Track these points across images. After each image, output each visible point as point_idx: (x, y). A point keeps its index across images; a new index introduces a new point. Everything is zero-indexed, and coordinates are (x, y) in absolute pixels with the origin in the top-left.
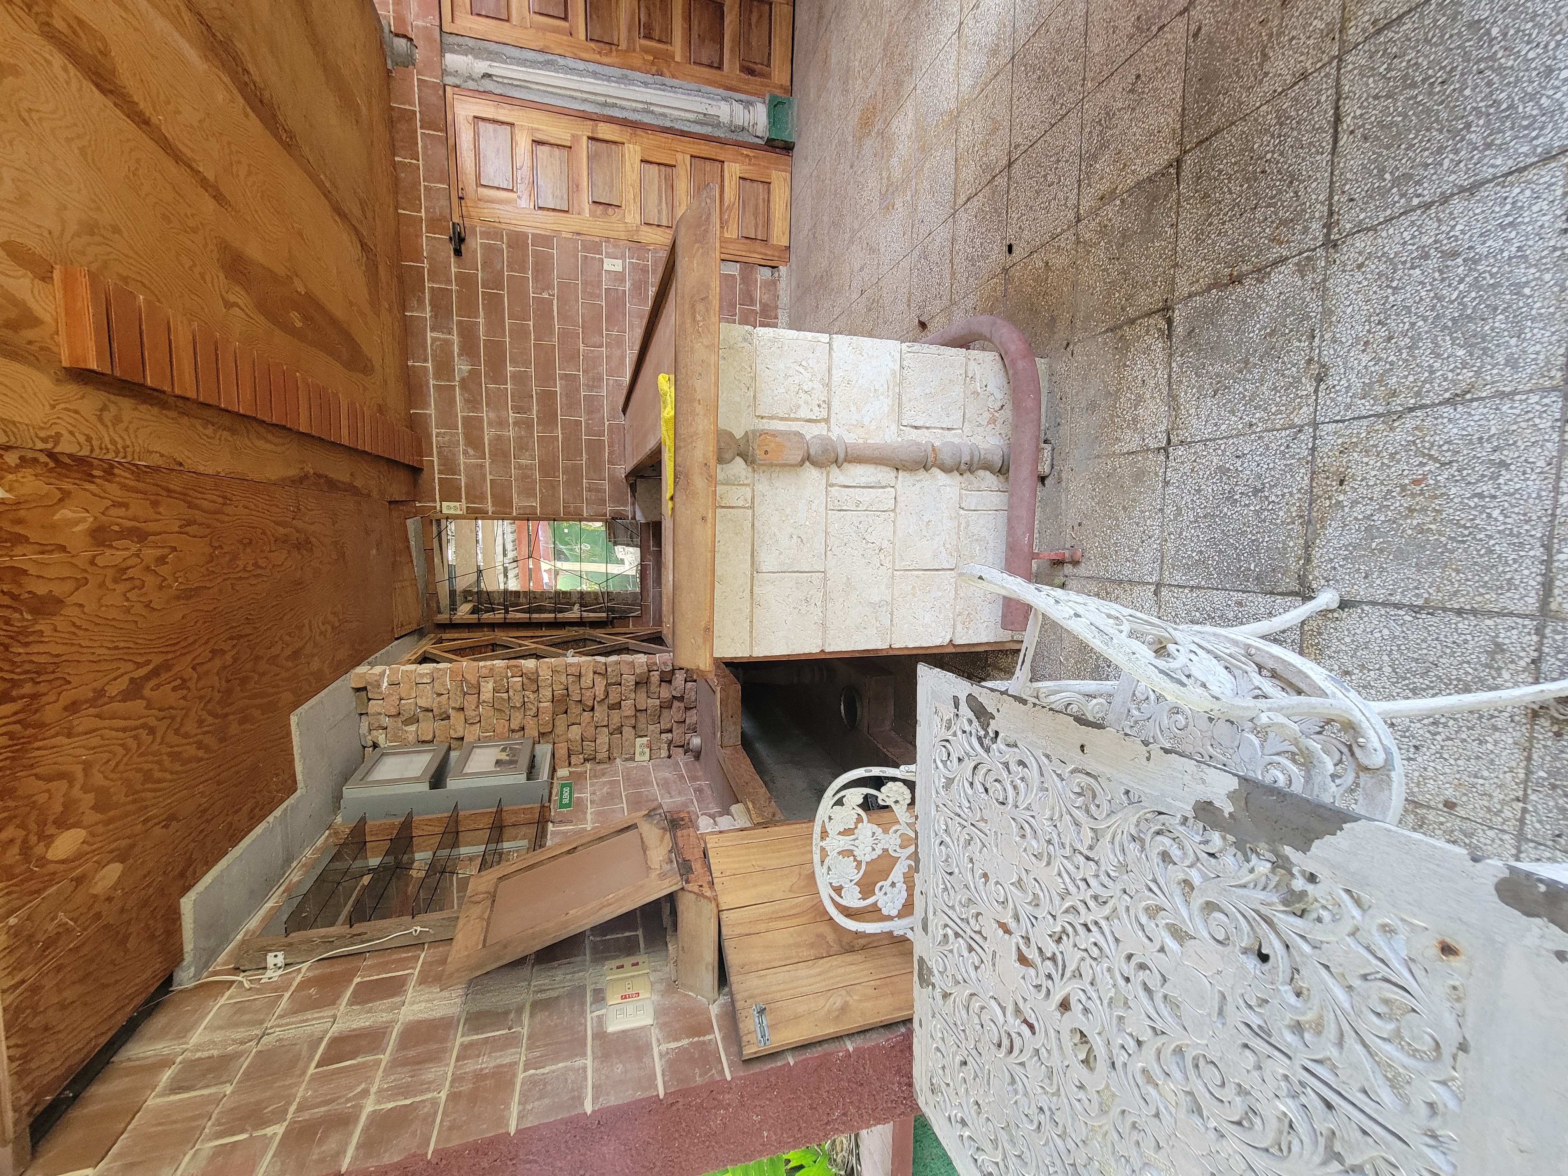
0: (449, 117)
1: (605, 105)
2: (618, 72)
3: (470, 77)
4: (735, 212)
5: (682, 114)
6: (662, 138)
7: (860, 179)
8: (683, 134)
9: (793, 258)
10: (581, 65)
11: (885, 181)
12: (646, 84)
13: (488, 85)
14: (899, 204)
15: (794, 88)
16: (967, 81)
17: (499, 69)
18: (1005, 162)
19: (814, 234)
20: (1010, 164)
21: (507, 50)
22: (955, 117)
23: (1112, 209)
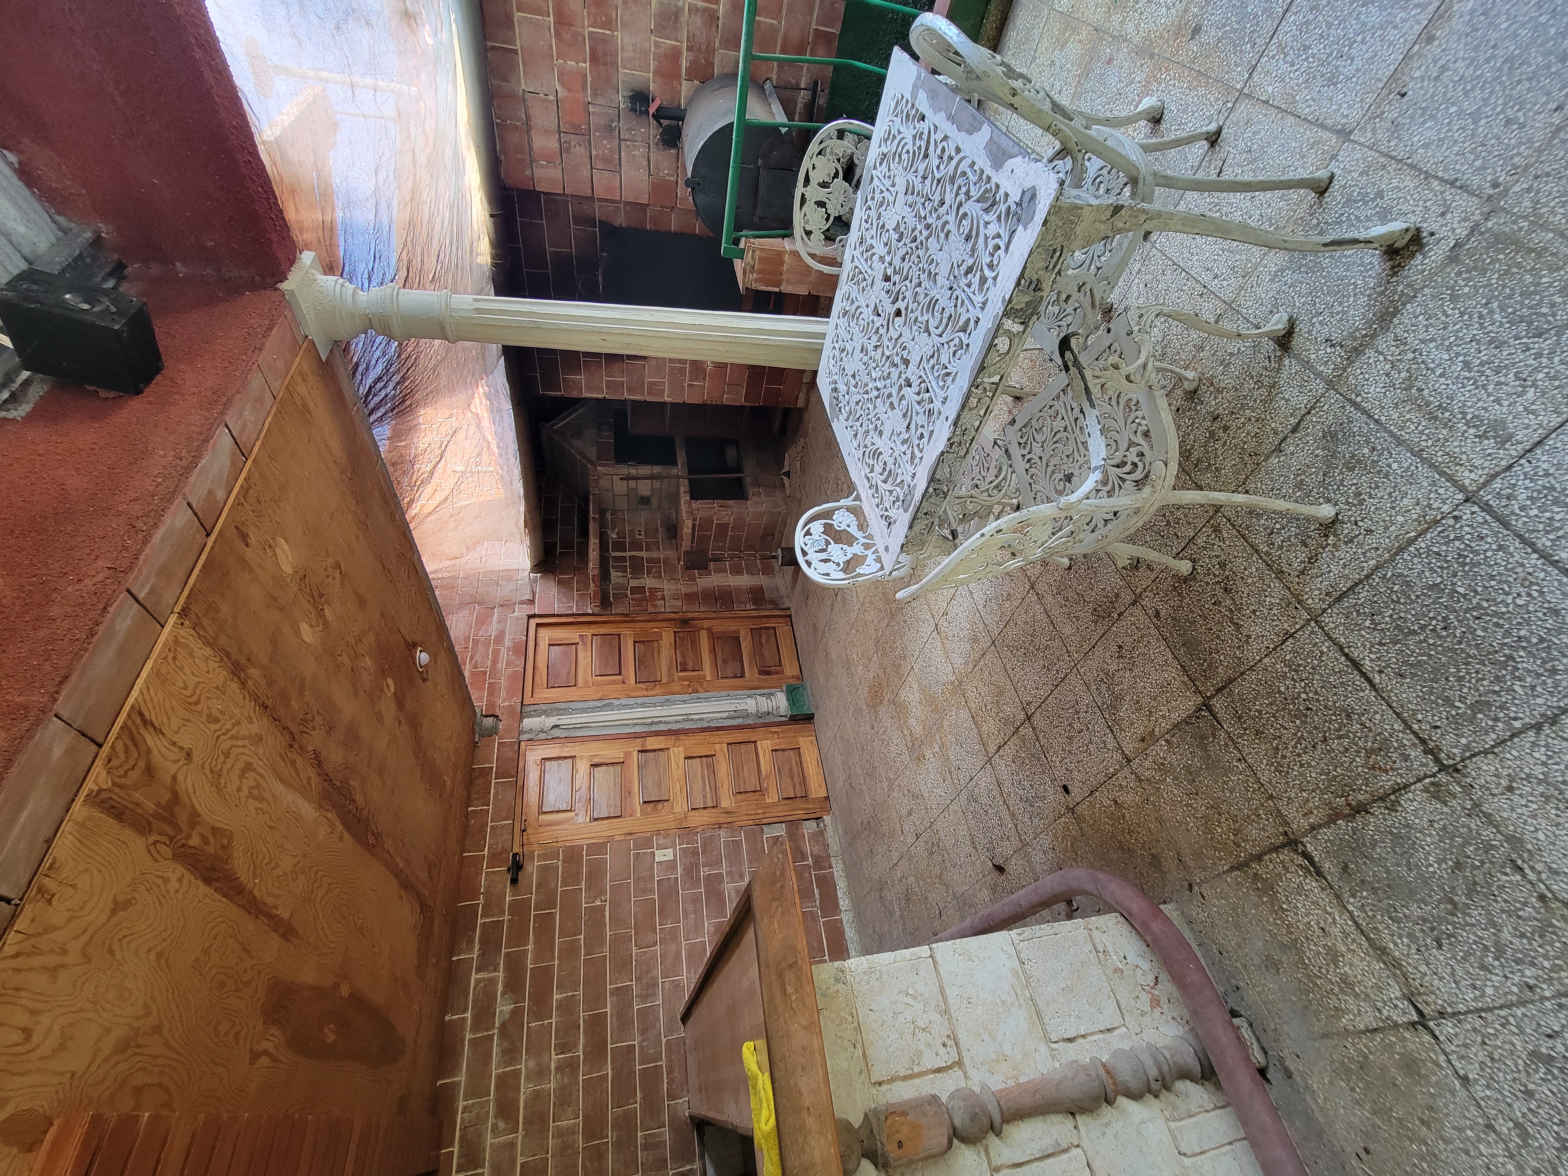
0: (521, 764)
1: (653, 723)
2: (662, 698)
3: (542, 731)
4: (772, 778)
5: (716, 715)
6: (701, 737)
7: (884, 737)
8: (719, 729)
9: (834, 806)
10: (632, 701)
11: (908, 738)
12: (684, 702)
13: (557, 733)
14: (928, 754)
15: (805, 676)
16: (959, 661)
17: (567, 720)
18: (1022, 716)
19: (851, 784)
20: (1029, 718)
21: (572, 705)
22: (958, 686)
23: (1160, 749)
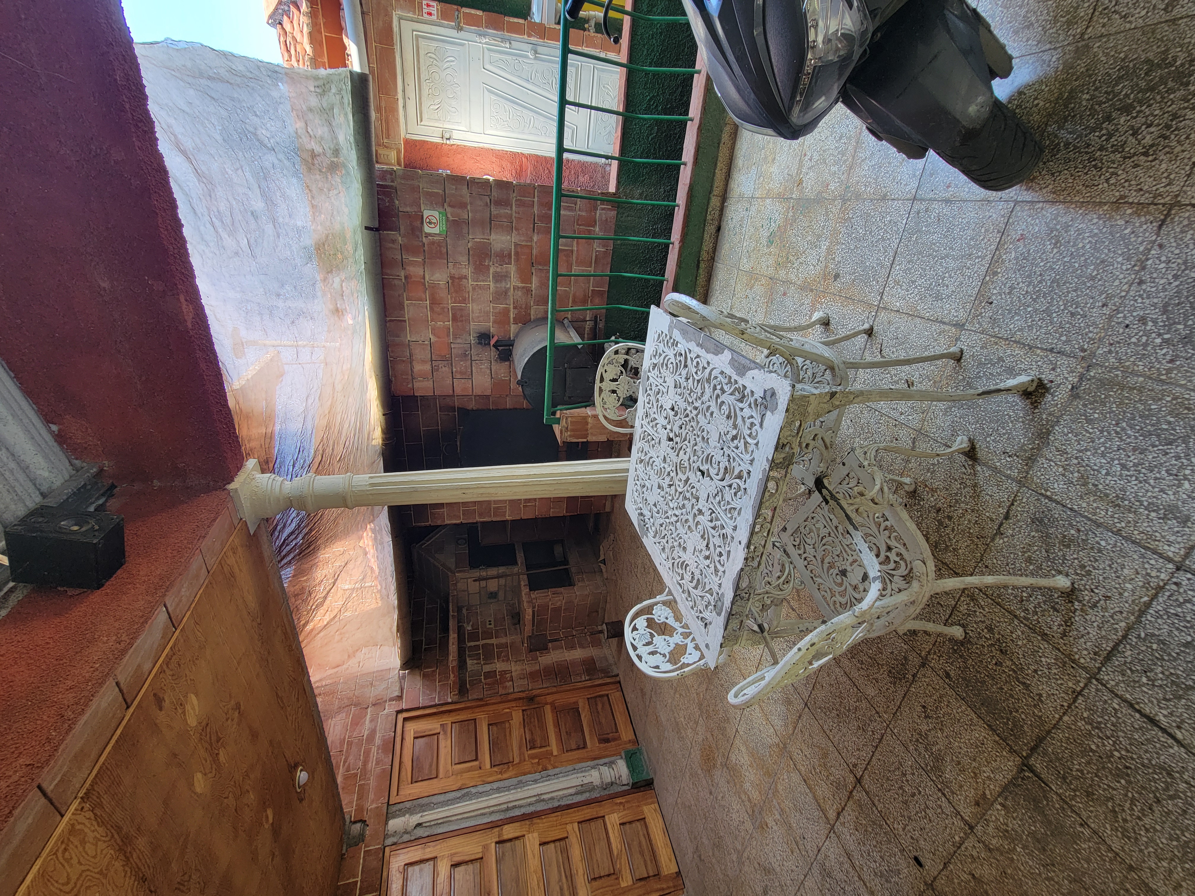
0: (385, 874)
1: (508, 809)
2: (514, 781)
3: (406, 832)
4: (624, 857)
5: (565, 792)
6: (553, 817)
7: (723, 803)
8: (569, 807)
9: (687, 883)
10: (488, 787)
11: (747, 803)
12: (536, 781)
13: (420, 832)
14: (771, 823)
15: (639, 739)
16: (778, 723)
17: (429, 816)
18: (852, 779)
19: (700, 856)
20: (859, 781)
21: (434, 799)
22: (783, 748)
23: (997, 813)
